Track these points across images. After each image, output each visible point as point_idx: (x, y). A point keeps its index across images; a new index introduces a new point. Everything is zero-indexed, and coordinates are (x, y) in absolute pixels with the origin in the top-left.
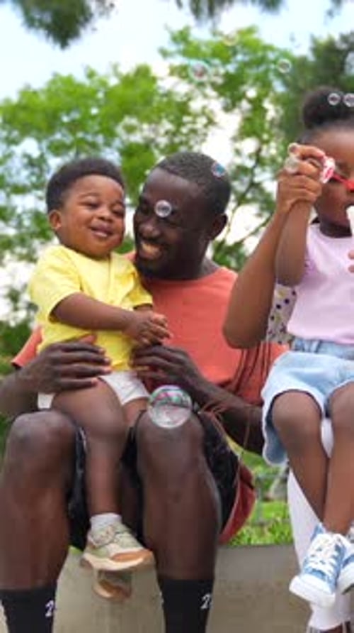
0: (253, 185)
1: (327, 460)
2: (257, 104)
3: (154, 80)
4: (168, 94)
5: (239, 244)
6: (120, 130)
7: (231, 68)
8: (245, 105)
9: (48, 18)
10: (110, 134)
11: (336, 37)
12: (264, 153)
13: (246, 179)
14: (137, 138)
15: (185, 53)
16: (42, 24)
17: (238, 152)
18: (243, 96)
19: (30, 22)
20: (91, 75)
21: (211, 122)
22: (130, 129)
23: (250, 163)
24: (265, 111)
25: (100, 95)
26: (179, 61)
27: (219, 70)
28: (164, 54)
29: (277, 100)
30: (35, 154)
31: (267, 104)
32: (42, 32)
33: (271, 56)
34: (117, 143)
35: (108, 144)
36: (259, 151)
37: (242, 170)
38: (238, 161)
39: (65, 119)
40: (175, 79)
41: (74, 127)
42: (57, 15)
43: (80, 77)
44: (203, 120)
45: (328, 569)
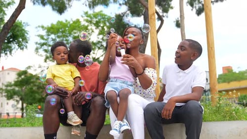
0: (102, 45)
1: (118, 105)
2: (103, 28)
3: (80, 22)
4: (84, 25)
5: (98, 58)
6: (72, 33)
7: (97, 20)
8: (100, 28)
9: (57, 8)
10: (70, 34)
11: (120, 13)
12: (104, 38)
13: (100, 44)
14: (76, 35)
15: (87, 17)
16: (56, 10)
17: (98, 38)
18: (100, 26)
19: (54, 9)
20: (66, 21)
21: (93, 31)
22: (75, 33)
23: (101, 41)
24: (104, 29)
25: (69, 25)
26: (86, 18)
27: (95, 20)
28: (82, 17)
29: (107, 27)
30: (54, 38)
31: (105, 28)
32: (56, 11)
33: (106, 17)
34: (72, 36)
35: (70, 36)
36: (103, 38)
37: (99, 42)
38: (99, 40)
39: (61, 30)
40: (85, 22)
41: (62, 32)
42: (59, 8)
43: (64, 21)
44: (91, 31)
45: (118, 129)
